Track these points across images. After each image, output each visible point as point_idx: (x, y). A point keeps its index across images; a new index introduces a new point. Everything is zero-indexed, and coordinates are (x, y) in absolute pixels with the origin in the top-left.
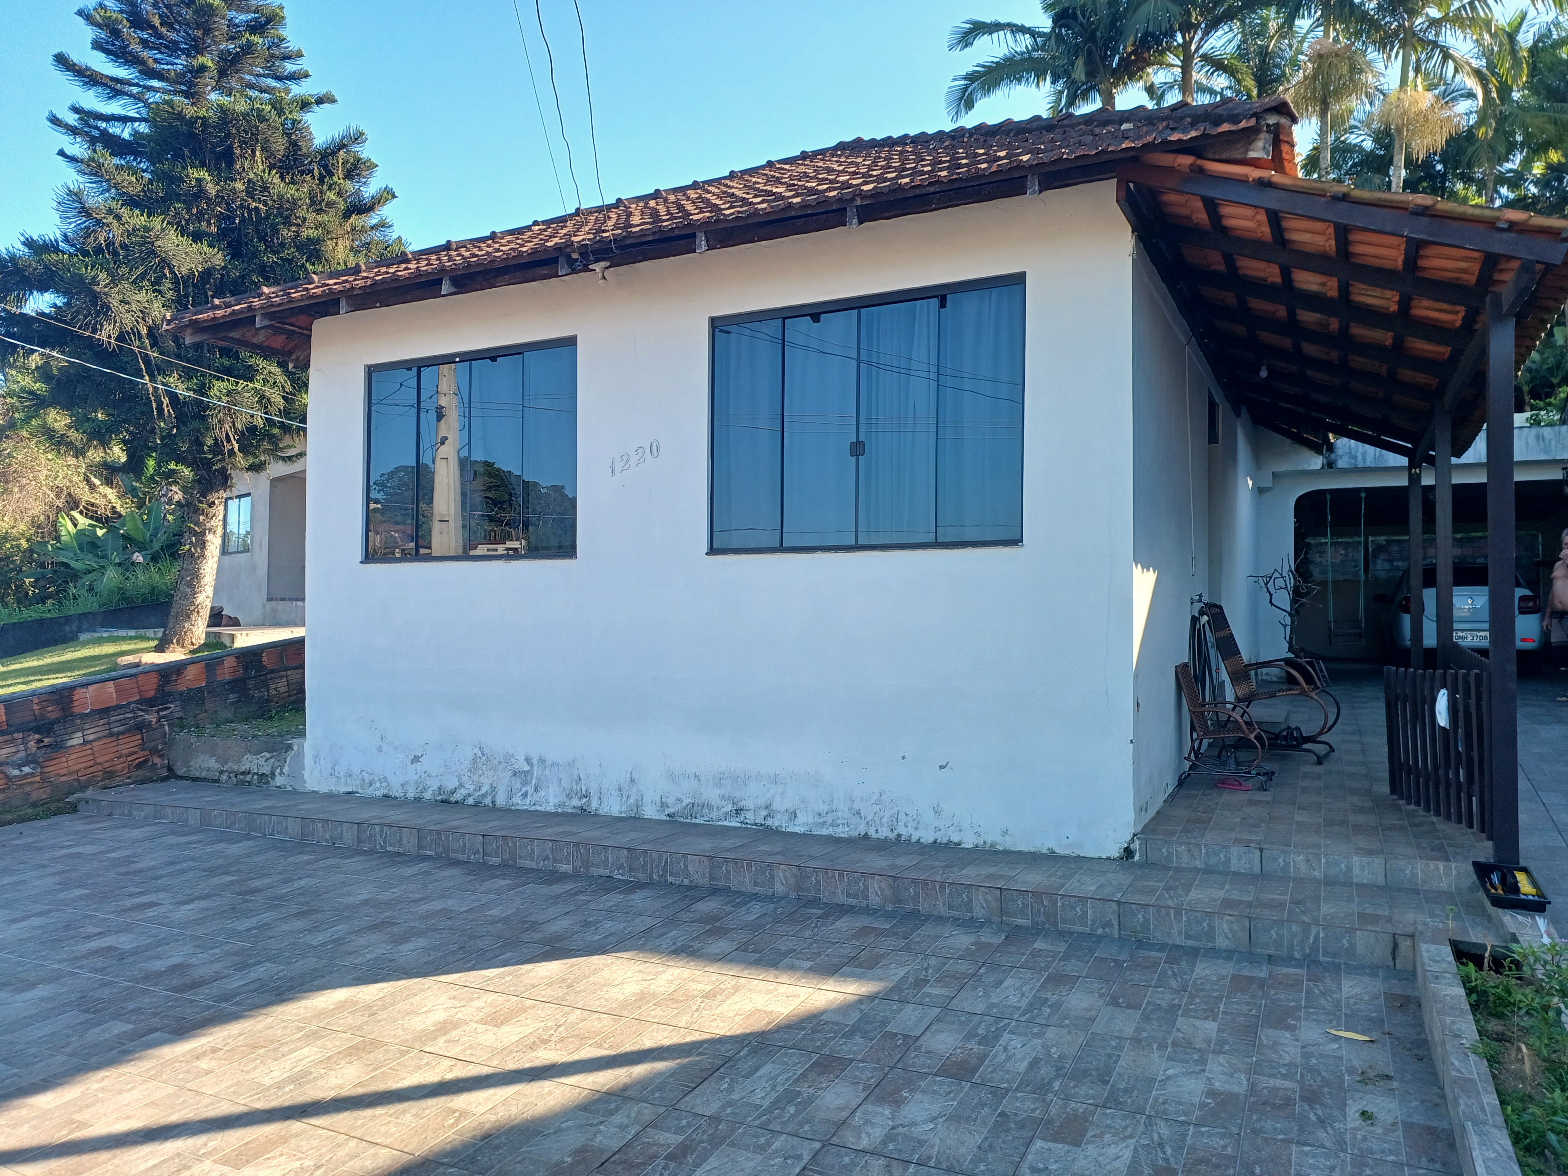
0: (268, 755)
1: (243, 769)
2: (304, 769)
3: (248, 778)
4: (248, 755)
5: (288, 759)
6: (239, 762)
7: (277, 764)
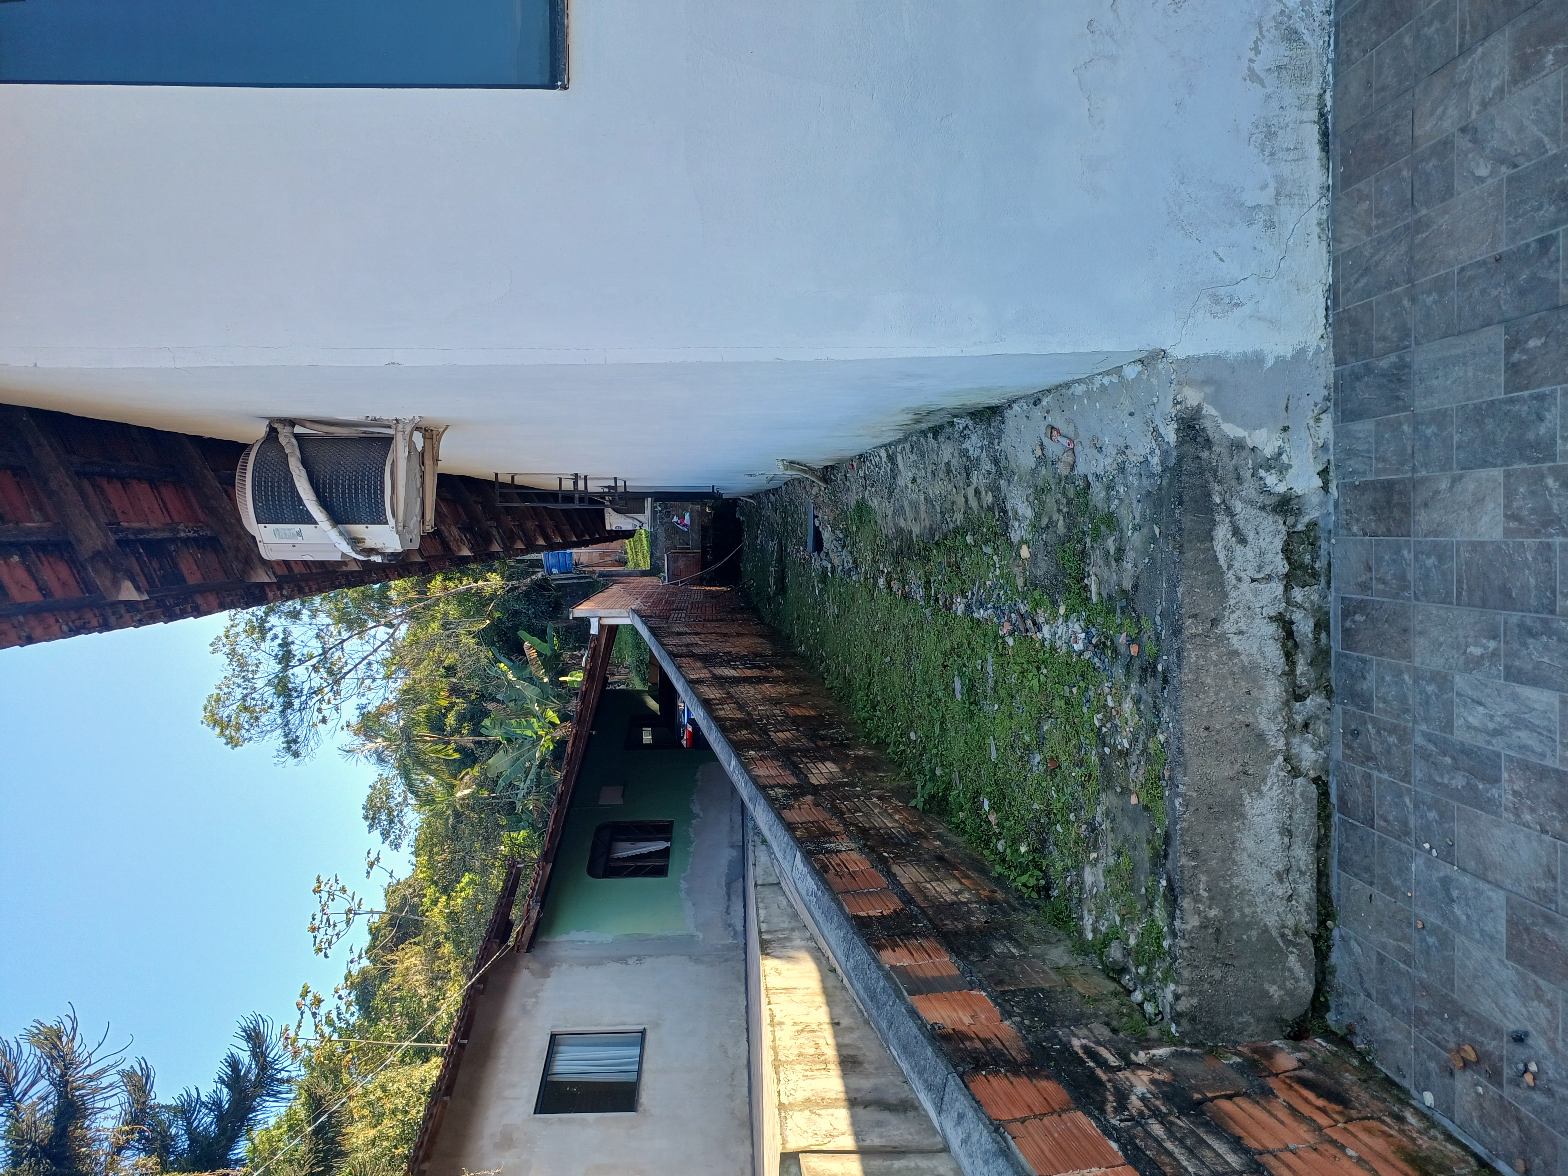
0: (1222, 532)
1: (1274, 654)
2: (1258, 359)
3: (1304, 626)
4: (1228, 626)
5: (1233, 431)
6: (1250, 672)
7: (1249, 489)
